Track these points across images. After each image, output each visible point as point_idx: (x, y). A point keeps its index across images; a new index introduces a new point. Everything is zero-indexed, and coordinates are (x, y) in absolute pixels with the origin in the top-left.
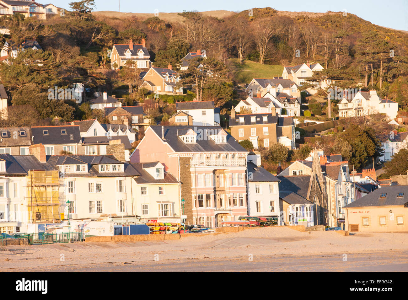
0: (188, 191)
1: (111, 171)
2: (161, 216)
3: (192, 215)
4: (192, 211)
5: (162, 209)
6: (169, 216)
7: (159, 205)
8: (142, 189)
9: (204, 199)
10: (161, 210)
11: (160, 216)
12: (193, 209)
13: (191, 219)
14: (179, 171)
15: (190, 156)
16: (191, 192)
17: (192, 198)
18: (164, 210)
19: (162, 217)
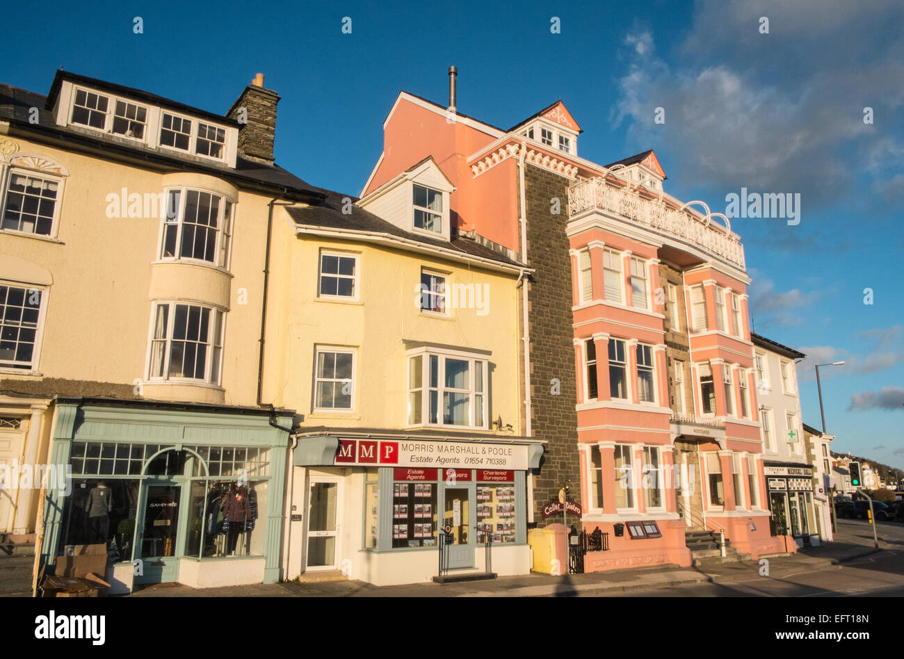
0: (558, 321)
1: (151, 139)
2: (425, 423)
3: (575, 435)
4: (575, 418)
5: (434, 382)
6: (471, 426)
7: (418, 360)
8: (328, 264)
9: (630, 365)
10: (426, 388)
11: (418, 419)
12: (578, 407)
13: (569, 455)
14: (524, 220)
15: (565, 175)
16: (571, 330)
17: (573, 355)
18: (441, 387)
19: (433, 426)
